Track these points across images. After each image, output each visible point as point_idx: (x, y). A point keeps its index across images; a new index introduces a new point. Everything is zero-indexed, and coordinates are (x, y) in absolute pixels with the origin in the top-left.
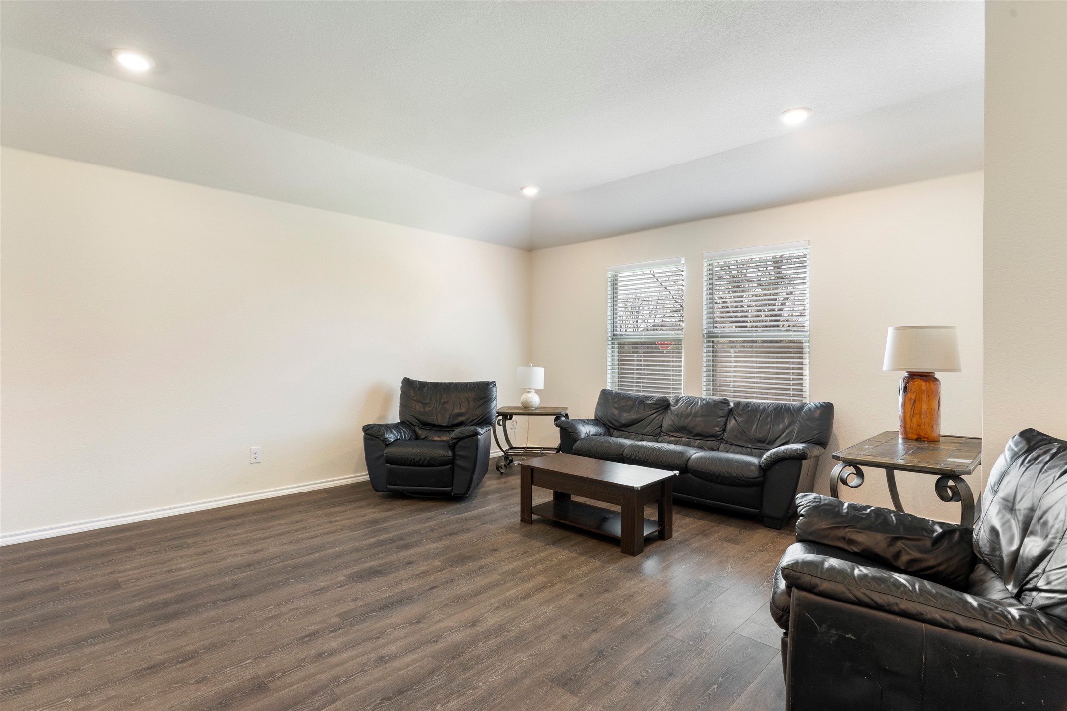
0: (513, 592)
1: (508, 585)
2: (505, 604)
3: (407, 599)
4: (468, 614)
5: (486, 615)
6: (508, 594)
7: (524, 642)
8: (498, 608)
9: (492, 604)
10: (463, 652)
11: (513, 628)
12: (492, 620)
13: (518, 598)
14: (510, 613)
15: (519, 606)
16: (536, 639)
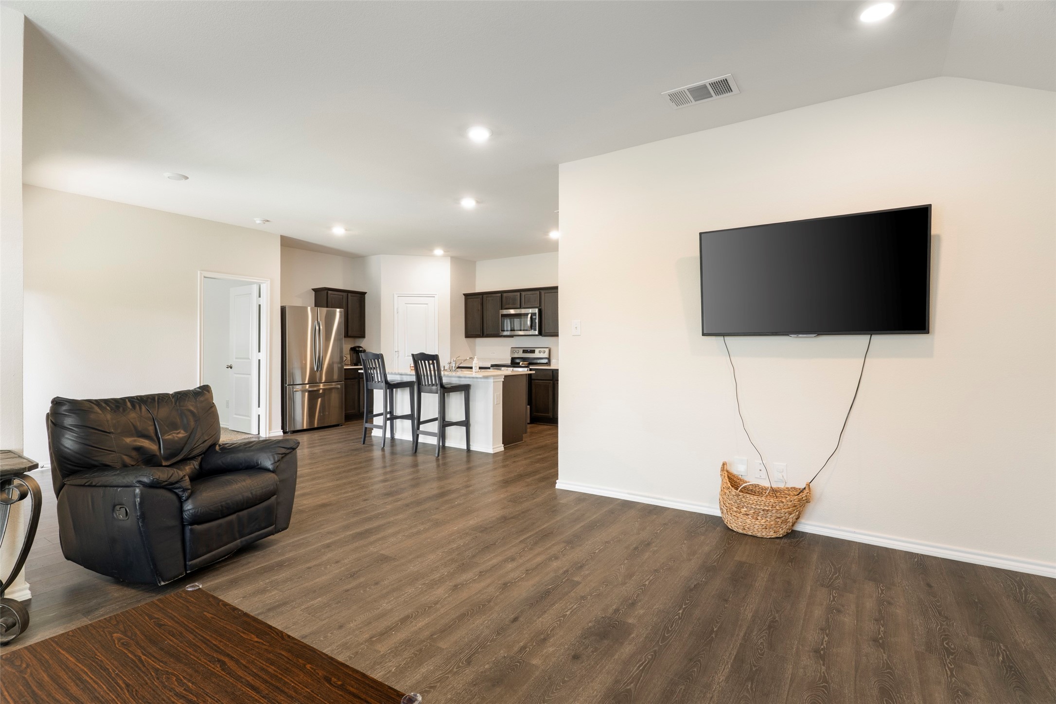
0: (421, 623)
1: (427, 633)
2: (430, 608)
3: (532, 604)
4: (464, 595)
5: (447, 595)
6: (427, 620)
7: (411, 577)
8: (436, 603)
9: (443, 607)
10: (457, 568)
11: (420, 586)
12: (440, 592)
13: (415, 617)
14: (423, 599)
15: (415, 607)
16: (401, 581)
